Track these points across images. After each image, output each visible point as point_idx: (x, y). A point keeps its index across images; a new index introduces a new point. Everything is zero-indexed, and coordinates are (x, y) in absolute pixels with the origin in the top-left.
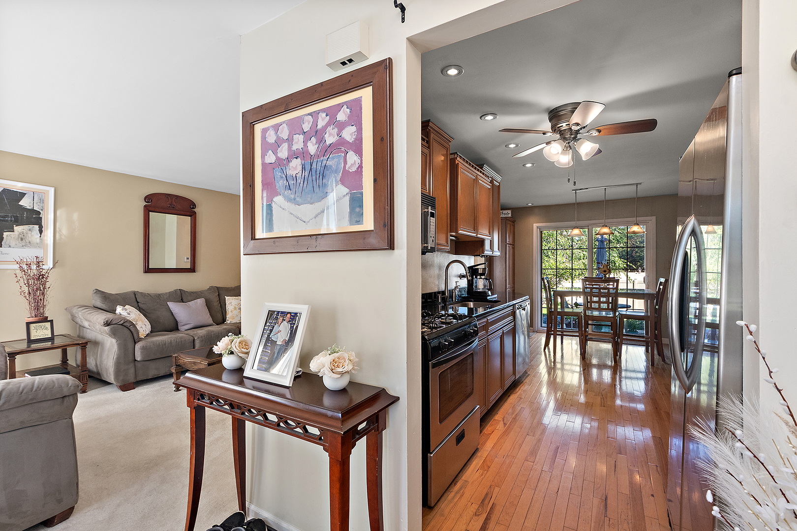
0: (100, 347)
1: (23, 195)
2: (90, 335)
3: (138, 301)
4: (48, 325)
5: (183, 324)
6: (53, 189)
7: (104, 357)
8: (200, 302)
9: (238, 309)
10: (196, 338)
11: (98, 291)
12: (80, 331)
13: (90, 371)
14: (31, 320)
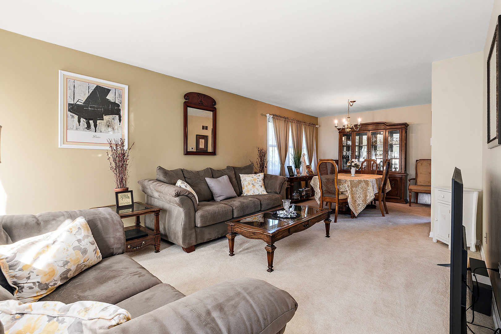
0: (167, 214)
1: (109, 91)
2: (158, 203)
3: (185, 176)
4: (129, 194)
5: (218, 195)
6: (127, 87)
7: (172, 223)
8: (225, 178)
9: (251, 184)
10: (234, 208)
11: (160, 168)
12: (148, 199)
13: (162, 235)
14: (118, 190)
